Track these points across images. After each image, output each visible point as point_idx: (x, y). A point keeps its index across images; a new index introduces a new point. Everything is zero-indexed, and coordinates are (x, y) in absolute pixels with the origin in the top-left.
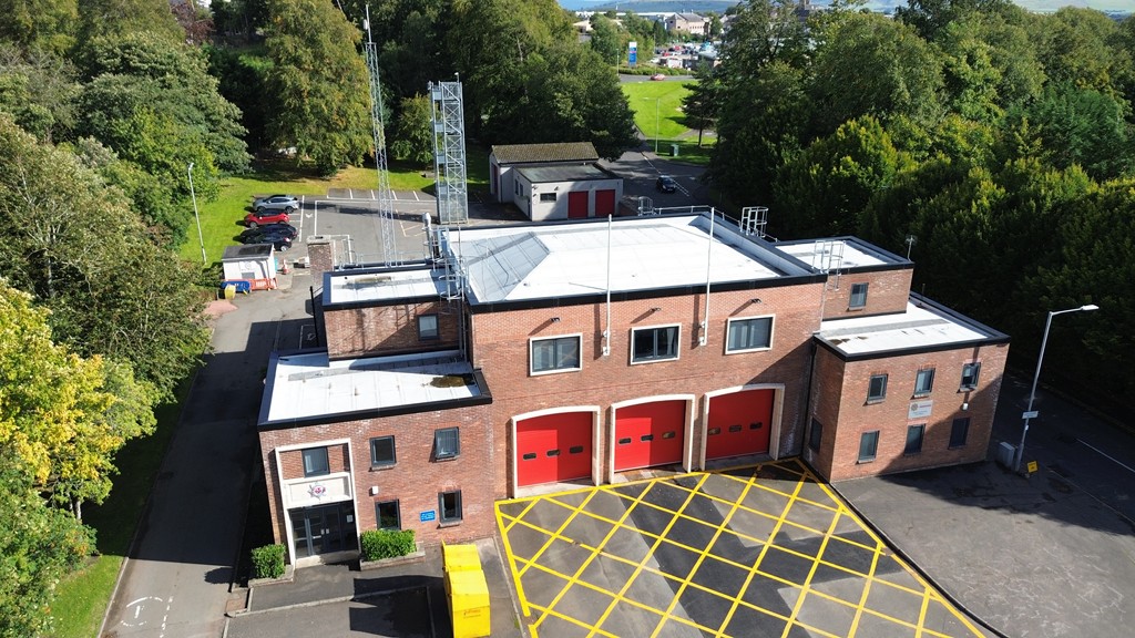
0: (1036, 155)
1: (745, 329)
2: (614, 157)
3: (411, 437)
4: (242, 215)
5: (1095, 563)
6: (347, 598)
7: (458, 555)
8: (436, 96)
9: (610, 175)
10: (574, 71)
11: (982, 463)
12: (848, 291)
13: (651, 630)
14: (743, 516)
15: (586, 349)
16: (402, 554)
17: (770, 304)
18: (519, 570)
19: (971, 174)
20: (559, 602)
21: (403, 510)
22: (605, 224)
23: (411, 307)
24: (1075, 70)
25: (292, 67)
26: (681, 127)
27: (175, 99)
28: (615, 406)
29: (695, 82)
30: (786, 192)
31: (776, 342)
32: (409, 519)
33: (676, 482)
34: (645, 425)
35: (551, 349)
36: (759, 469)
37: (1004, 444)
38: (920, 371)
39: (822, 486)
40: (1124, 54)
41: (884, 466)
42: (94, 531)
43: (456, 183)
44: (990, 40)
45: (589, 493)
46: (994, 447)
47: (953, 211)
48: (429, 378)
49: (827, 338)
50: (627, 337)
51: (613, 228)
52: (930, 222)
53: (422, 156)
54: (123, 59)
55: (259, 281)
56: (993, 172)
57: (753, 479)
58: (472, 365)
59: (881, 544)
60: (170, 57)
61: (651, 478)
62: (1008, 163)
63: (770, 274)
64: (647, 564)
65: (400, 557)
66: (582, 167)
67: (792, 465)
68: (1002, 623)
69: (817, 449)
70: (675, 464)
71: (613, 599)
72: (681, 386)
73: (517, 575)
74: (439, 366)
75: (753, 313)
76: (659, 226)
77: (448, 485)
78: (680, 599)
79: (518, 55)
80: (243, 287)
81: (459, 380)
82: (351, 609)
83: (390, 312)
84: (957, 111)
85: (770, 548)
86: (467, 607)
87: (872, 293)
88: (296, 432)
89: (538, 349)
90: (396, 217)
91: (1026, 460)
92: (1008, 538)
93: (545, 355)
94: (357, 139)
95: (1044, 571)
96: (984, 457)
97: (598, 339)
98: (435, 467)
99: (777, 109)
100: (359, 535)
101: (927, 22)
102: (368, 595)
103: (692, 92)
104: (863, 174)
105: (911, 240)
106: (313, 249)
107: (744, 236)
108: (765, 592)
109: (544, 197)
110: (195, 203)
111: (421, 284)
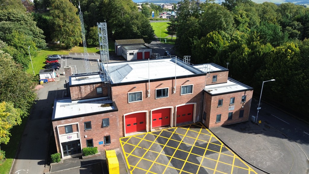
0: (258, 41)
1: (185, 88)
2: (149, 43)
3: (96, 121)
4: (45, 61)
5: (276, 146)
6: (79, 167)
7: (110, 153)
8: (99, 26)
9: (148, 48)
10: (138, 20)
11: (247, 121)
12: (212, 77)
13: (163, 170)
14: (187, 138)
15: (143, 95)
16: (94, 154)
17: (192, 82)
18: (127, 156)
19: (242, 46)
20: (138, 164)
21: (94, 142)
22: (148, 61)
23: (94, 85)
24: (268, 18)
25: (58, 19)
26: (167, 35)
27: (24, 28)
28: (152, 110)
29: (170, 22)
30: (195, 52)
31: (194, 91)
32: (96, 144)
33: (169, 130)
34: (160, 115)
35: (134, 96)
36: (190, 126)
37: (253, 116)
38: (231, 98)
39: (207, 129)
40: (280, 14)
41: (223, 123)
42: (5, 152)
43: (106, 51)
44: (246, 11)
45: (145, 134)
46: (250, 117)
47: (238, 56)
48: (100, 105)
49: (207, 90)
50: (154, 92)
51: (150, 62)
52: (232, 59)
53: (96, 43)
54: (8, 17)
55: (50, 79)
56: (248, 45)
57: (189, 128)
58: (112, 101)
59: (222, 144)
60: (22, 16)
61: (162, 129)
62: (251, 43)
63: (192, 74)
64: (161, 153)
65: (94, 155)
66: (140, 46)
67: (199, 124)
68: (254, 163)
69: (205, 120)
70: (168, 125)
71: (153, 163)
72: (169, 104)
73: (126, 158)
74: (103, 101)
75: (188, 84)
76: (162, 61)
77: (106, 134)
78: (171, 162)
79: (122, 15)
80: (46, 81)
81: (109, 105)
82: (80, 170)
83: (89, 87)
84: (238, 29)
85: (194, 147)
86: (113, 167)
87: (218, 78)
88: (63, 121)
89: (130, 96)
90: (89, 60)
91: (258, 120)
92: (255, 141)
93: (132, 97)
94: (77, 39)
95: (264, 149)
96: (248, 120)
97: (147, 92)
98: (103, 129)
99: (192, 29)
100: (82, 149)
101: (230, 6)
102: (85, 165)
103: (169, 25)
104: (215, 47)
105: (228, 64)
106: (66, 70)
107: (184, 63)
108: (193, 158)
109: (130, 54)
110: (31, 58)
111: (97, 79)
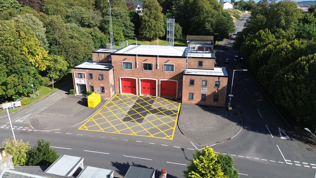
1: (168, 66)
12: (197, 62)
14: (157, 104)
15: (133, 65)
17: (173, 62)
18: (109, 102)
20: (110, 107)
21: (94, 88)
23: (107, 54)
28: (140, 79)
31: (175, 71)
32: (95, 90)
33: (152, 98)
34: (149, 85)
35: (127, 64)
36: (171, 99)
38: (203, 81)
39: (180, 103)
41: (196, 102)
45: (133, 96)
48: (105, 67)
49: (186, 72)
50: (142, 64)
57: (168, 100)
58: (112, 65)
59: (178, 113)
61: (148, 96)
67: (179, 99)
68: (182, 126)
71: (119, 108)
72: (154, 77)
77: (102, 85)
82: (79, 101)
83: (103, 54)
85: (155, 109)
86: (90, 101)
87: (204, 64)
88: (77, 70)
89: (125, 64)
97: (136, 64)
98: (99, 81)
100: (87, 91)
108: (145, 113)
